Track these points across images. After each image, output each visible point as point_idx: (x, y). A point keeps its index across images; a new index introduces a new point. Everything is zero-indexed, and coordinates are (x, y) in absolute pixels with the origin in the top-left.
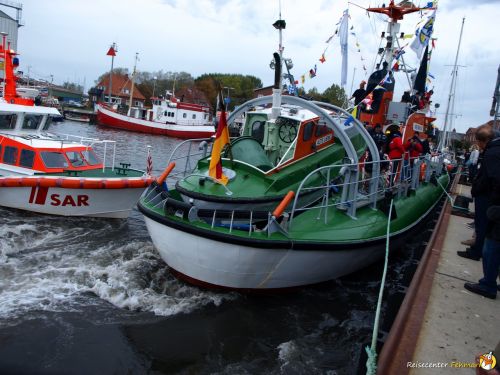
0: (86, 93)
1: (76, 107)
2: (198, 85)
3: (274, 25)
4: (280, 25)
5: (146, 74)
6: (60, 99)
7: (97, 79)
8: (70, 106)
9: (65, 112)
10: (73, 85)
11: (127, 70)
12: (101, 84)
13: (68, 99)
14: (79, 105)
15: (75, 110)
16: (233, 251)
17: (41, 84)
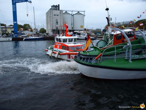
0: (102, 31)
1: (99, 35)
2: (136, 24)
3: (106, 10)
4: (107, 9)
5: (119, 23)
6: (95, 33)
7: (105, 27)
8: (98, 35)
9: (96, 37)
10: (98, 29)
11: (113, 23)
12: (106, 28)
13: (97, 33)
14: (100, 35)
15: (99, 36)
16: (85, 67)
17: (90, 30)
